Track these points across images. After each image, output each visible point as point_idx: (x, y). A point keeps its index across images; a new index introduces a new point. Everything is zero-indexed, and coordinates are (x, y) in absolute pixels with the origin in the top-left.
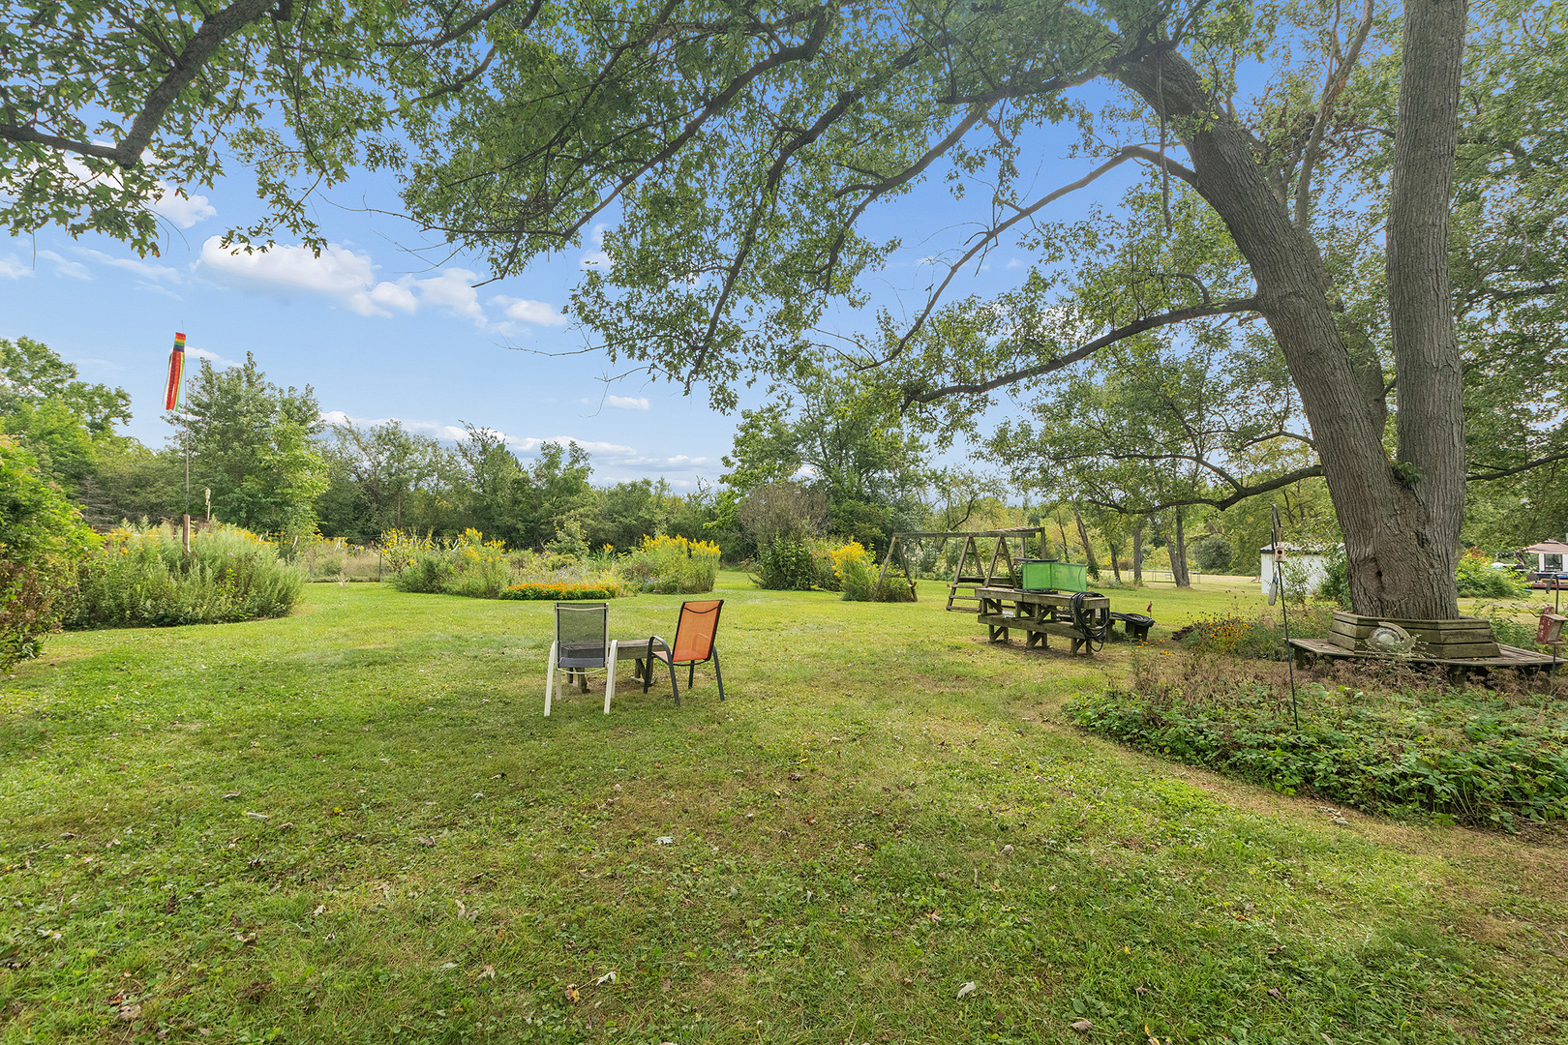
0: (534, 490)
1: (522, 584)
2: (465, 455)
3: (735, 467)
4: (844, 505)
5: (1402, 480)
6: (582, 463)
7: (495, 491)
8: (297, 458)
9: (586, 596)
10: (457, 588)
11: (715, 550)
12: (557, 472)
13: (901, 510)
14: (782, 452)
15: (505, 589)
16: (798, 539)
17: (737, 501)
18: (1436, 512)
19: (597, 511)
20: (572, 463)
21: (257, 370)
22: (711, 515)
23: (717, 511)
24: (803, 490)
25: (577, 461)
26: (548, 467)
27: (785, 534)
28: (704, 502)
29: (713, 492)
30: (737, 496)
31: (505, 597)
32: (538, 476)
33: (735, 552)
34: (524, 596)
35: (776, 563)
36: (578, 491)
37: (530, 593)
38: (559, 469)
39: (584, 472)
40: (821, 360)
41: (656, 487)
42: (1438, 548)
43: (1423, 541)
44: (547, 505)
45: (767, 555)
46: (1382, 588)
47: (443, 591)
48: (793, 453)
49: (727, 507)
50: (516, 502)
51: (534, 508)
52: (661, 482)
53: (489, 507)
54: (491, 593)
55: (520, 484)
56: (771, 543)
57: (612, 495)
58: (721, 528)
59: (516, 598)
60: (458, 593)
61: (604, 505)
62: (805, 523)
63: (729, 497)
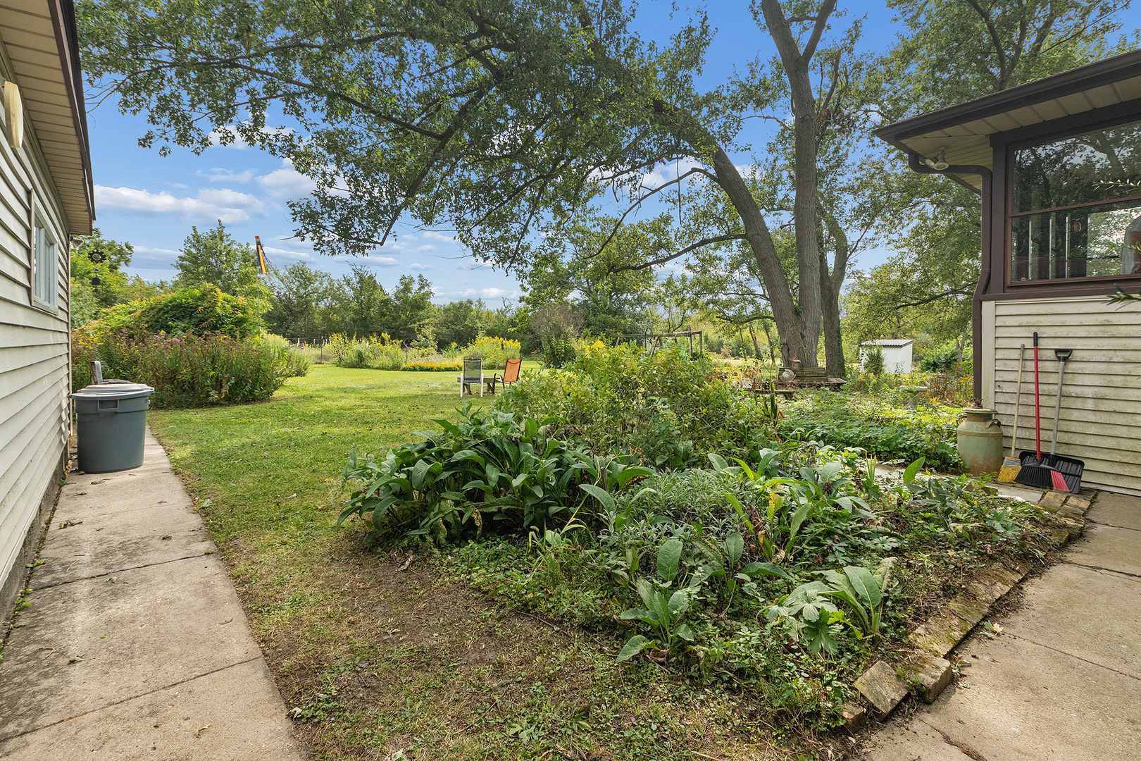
0: (395, 307)
1: (411, 364)
2: (348, 283)
3: (529, 292)
4: (599, 318)
5: (797, 313)
6: (426, 289)
7: (369, 308)
8: (254, 289)
9: (447, 370)
10: (377, 366)
11: (517, 345)
12: (410, 295)
13: (637, 320)
14: (559, 282)
15: (404, 366)
16: (566, 339)
17: (530, 314)
18: (808, 324)
19: (437, 321)
20: (420, 289)
21: (226, 232)
22: (513, 324)
23: (517, 321)
24: (573, 307)
25: (423, 287)
26: (403, 291)
27: (558, 336)
28: (508, 315)
29: (514, 308)
30: (530, 311)
31: (404, 370)
32: (397, 297)
33: (529, 348)
34: (415, 370)
35: (553, 353)
36: (423, 308)
37: (417, 368)
38: (411, 293)
39: (429, 294)
40: (584, 221)
41: (476, 305)
42: (808, 339)
43: (803, 336)
44: (403, 317)
45: (547, 348)
46: (789, 356)
47: (369, 367)
48: (566, 283)
49: (524, 318)
50: (383, 315)
51: (395, 319)
52: (479, 301)
53: (365, 318)
54: (396, 368)
55: (386, 302)
56: (550, 341)
57: (446, 310)
58: (519, 332)
59: (410, 370)
60: (377, 368)
61: (442, 317)
62: (571, 329)
63: (525, 311)
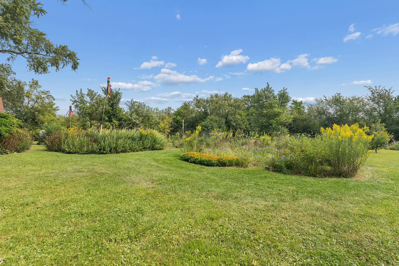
21: (270, 87)
